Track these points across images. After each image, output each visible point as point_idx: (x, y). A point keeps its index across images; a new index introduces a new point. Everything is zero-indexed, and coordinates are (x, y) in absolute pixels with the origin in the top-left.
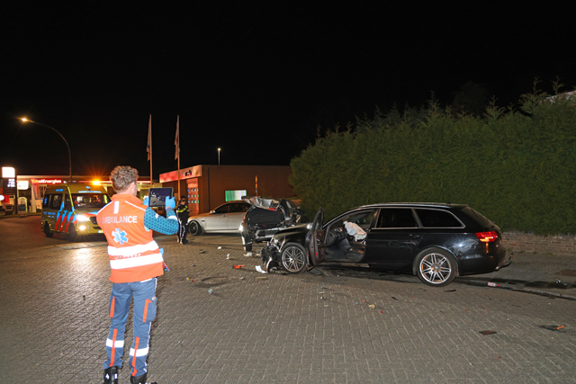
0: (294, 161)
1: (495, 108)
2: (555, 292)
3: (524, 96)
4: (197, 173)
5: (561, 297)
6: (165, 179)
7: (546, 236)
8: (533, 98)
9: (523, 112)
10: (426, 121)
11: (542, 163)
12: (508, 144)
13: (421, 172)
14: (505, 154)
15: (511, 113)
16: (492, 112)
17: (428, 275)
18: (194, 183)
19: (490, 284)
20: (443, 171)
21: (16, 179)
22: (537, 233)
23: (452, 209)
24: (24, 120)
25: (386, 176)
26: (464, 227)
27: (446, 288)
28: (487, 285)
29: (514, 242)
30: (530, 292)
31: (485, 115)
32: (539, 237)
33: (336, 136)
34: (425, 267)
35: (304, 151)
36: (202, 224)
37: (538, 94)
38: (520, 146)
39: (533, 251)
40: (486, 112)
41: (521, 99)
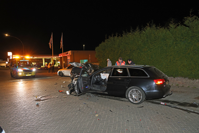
0: (97, 48)
1: (173, 24)
2: (191, 109)
3: (186, 18)
4: (70, 53)
5: (194, 112)
6: (60, 56)
7: (193, 80)
8: (189, 18)
9: (185, 25)
10: (145, 31)
11: (192, 47)
12: (177, 39)
13: (142, 52)
14: (176, 44)
15: (180, 25)
16: (172, 26)
17: (132, 98)
18: (69, 57)
19: (162, 103)
20: (150, 51)
21: (12, 56)
22: (189, 78)
23: (145, 68)
24: (7, 35)
25: (128, 53)
26: (149, 77)
27: (139, 105)
28: (160, 104)
29: (180, 82)
30: (179, 109)
31: (169, 27)
32: (190, 80)
33: (112, 38)
34: (131, 95)
35: (100, 44)
36: (63, 72)
37: (192, 17)
38: (183, 40)
39: (188, 86)
40: (169, 26)
41: (184, 19)
